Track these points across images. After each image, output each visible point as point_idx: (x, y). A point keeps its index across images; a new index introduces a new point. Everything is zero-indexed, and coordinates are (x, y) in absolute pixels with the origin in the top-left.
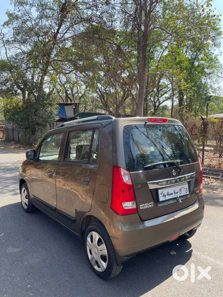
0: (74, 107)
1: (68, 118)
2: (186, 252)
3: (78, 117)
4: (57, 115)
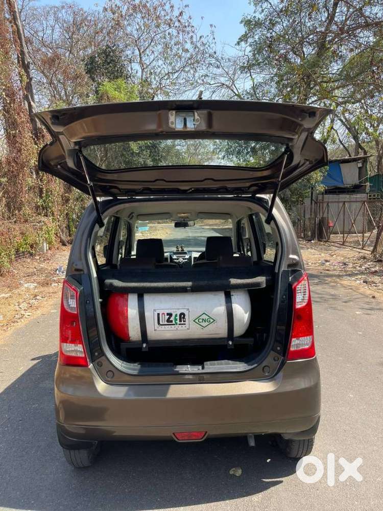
0: (360, 165)
1: (346, 186)
2: (264, 480)
3: (368, 184)
4: (322, 182)
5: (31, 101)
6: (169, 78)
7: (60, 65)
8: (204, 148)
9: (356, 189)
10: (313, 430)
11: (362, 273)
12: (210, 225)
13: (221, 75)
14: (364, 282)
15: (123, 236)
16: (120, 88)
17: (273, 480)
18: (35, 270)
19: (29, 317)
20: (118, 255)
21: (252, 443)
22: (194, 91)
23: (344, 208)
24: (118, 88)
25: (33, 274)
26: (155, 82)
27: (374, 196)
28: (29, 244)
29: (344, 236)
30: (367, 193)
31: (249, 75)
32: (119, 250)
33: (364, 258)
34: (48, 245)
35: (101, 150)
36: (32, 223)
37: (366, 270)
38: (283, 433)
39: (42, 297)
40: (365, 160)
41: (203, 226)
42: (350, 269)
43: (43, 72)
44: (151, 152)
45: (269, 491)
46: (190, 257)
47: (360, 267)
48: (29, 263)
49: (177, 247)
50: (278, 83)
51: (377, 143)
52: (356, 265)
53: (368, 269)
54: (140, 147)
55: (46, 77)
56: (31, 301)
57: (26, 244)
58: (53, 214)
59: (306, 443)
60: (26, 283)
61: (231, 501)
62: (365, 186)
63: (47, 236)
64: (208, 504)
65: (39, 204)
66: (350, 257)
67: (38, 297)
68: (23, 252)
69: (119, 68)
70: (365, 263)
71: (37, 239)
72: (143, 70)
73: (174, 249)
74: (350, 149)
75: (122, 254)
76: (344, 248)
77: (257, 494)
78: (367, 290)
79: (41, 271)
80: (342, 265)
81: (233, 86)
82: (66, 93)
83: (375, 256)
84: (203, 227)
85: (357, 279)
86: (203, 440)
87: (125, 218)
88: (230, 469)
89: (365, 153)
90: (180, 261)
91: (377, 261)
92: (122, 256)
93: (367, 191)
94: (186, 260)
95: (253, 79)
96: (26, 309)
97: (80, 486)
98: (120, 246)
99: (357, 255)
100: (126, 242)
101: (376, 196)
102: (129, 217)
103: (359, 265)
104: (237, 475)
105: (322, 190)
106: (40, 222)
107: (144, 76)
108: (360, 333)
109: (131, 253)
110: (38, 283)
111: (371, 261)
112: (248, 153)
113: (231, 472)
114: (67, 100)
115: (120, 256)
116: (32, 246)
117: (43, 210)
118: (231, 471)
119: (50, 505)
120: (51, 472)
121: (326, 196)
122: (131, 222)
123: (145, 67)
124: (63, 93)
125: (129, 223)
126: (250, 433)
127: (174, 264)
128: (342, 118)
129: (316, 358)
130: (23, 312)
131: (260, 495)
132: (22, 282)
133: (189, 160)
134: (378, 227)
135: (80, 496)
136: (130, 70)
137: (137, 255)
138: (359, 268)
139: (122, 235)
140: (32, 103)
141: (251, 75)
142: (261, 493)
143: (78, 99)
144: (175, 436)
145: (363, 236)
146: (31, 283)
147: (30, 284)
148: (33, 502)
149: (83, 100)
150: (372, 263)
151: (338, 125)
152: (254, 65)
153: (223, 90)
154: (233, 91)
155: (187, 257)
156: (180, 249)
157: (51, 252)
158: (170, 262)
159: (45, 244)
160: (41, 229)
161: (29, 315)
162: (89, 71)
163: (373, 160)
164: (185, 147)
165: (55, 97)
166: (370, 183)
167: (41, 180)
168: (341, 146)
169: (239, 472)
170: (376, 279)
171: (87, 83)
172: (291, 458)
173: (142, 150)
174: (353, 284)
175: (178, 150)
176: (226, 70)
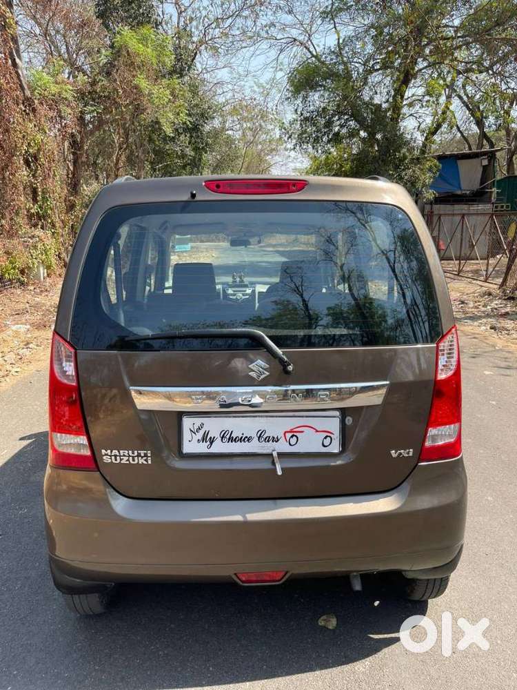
0: (485, 162)
1: (464, 192)
2: (371, 636)
3: (495, 190)
4: (432, 187)
5: (16, 58)
6: (218, 26)
7: (59, 7)
8: (267, 133)
9: (479, 196)
10: (452, 565)
11: (488, 316)
12: (274, 246)
13: (293, 26)
14: (491, 328)
15: (151, 260)
16: (147, 40)
17: (386, 636)
18: (27, 305)
19: (17, 374)
20: (145, 287)
21: (357, 586)
22: (252, 49)
23: (463, 223)
24: (144, 40)
25: (25, 312)
26: (197, 33)
27: (502, 207)
28: (18, 269)
29: (460, 263)
30: (493, 203)
31: (332, 26)
32: (146, 279)
33: (490, 294)
34: (45, 270)
35: (119, 133)
36: (22, 238)
37: (492, 311)
38: (405, 571)
39: (37, 346)
40: (491, 156)
41: (264, 246)
42: (470, 310)
43: (34, 18)
44: (191, 137)
45: (380, 654)
46: (254, 291)
47: (485, 306)
48: (19, 296)
49: (233, 277)
50: (375, 38)
51: (508, 131)
52: (479, 303)
53: (496, 309)
54: (177, 130)
55: (39, 25)
56: (21, 352)
57: (14, 268)
58: (54, 226)
59: (437, 583)
60: (14, 325)
61: (323, 671)
62: (491, 192)
63: (44, 257)
64: (288, 677)
65: (32, 211)
66: (469, 292)
67: (31, 346)
68: (10, 280)
69: (146, 10)
70: (491, 301)
71: (30, 261)
72: (180, 13)
73: (229, 279)
74: (471, 140)
75: (150, 286)
76: (458, 280)
77: (363, 661)
78: (499, 341)
79: (37, 307)
80: (459, 304)
81: (309, 42)
82: (67, 48)
83: (504, 292)
84: (264, 249)
85: (481, 323)
86: (281, 582)
87: (155, 230)
88: (320, 617)
89: (492, 145)
90: (238, 298)
91: (508, 298)
92: (150, 290)
93: (493, 200)
94: (247, 297)
95: (337, 32)
96: (14, 362)
97: (90, 645)
98: (147, 275)
99: (479, 290)
100: (157, 268)
101: (505, 207)
102: (160, 229)
103: (482, 304)
104: (330, 627)
105: (431, 197)
106: (33, 236)
107: (182, 23)
108: (494, 403)
109: (164, 285)
110: (32, 325)
111: (500, 299)
112: (329, 141)
113: (321, 623)
114: (70, 59)
115: (148, 288)
116: (22, 272)
117: (38, 219)
118: (320, 620)
119: (42, 678)
120: (44, 621)
121: (436, 207)
122: (164, 236)
123: (183, 10)
124: (63, 49)
125: (160, 238)
126: (355, 571)
127: (230, 302)
128: (462, 94)
129: (462, 457)
130: (8, 367)
131: (367, 662)
132: (8, 323)
133: (244, 152)
134: (511, 251)
135: (89, 663)
136: (160, 13)
137: (173, 287)
138: (483, 309)
139: (151, 257)
140: (17, 60)
141: (335, 27)
142: (368, 659)
143: (85, 57)
144: (238, 578)
145: (488, 264)
146: (22, 324)
147: (19, 326)
148: (15, 673)
149: (93, 59)
150: (500, 301)
151: (456, 104)
152: (341, 10)
153: (295, 49)
154: (309, 50)
155: (249, 291)
156: (238, 279)
157: (51, 281)
158: (223, 298)
159: (41, 269)
160: (35, 247)
161: (16, 372)
162: (101, 15)
163: (501, 156)
164: (240, 132)
165: (52, 54)
166: (498, 188)
167: (33, 176)
168: (459, 135)
169: (333, 623)
170: (509, 324)
171: (98, 34)
172: (411, 601)
173: (179, 134)
174: (477, 330)
175: (229, 136)
176: (300, 18)
